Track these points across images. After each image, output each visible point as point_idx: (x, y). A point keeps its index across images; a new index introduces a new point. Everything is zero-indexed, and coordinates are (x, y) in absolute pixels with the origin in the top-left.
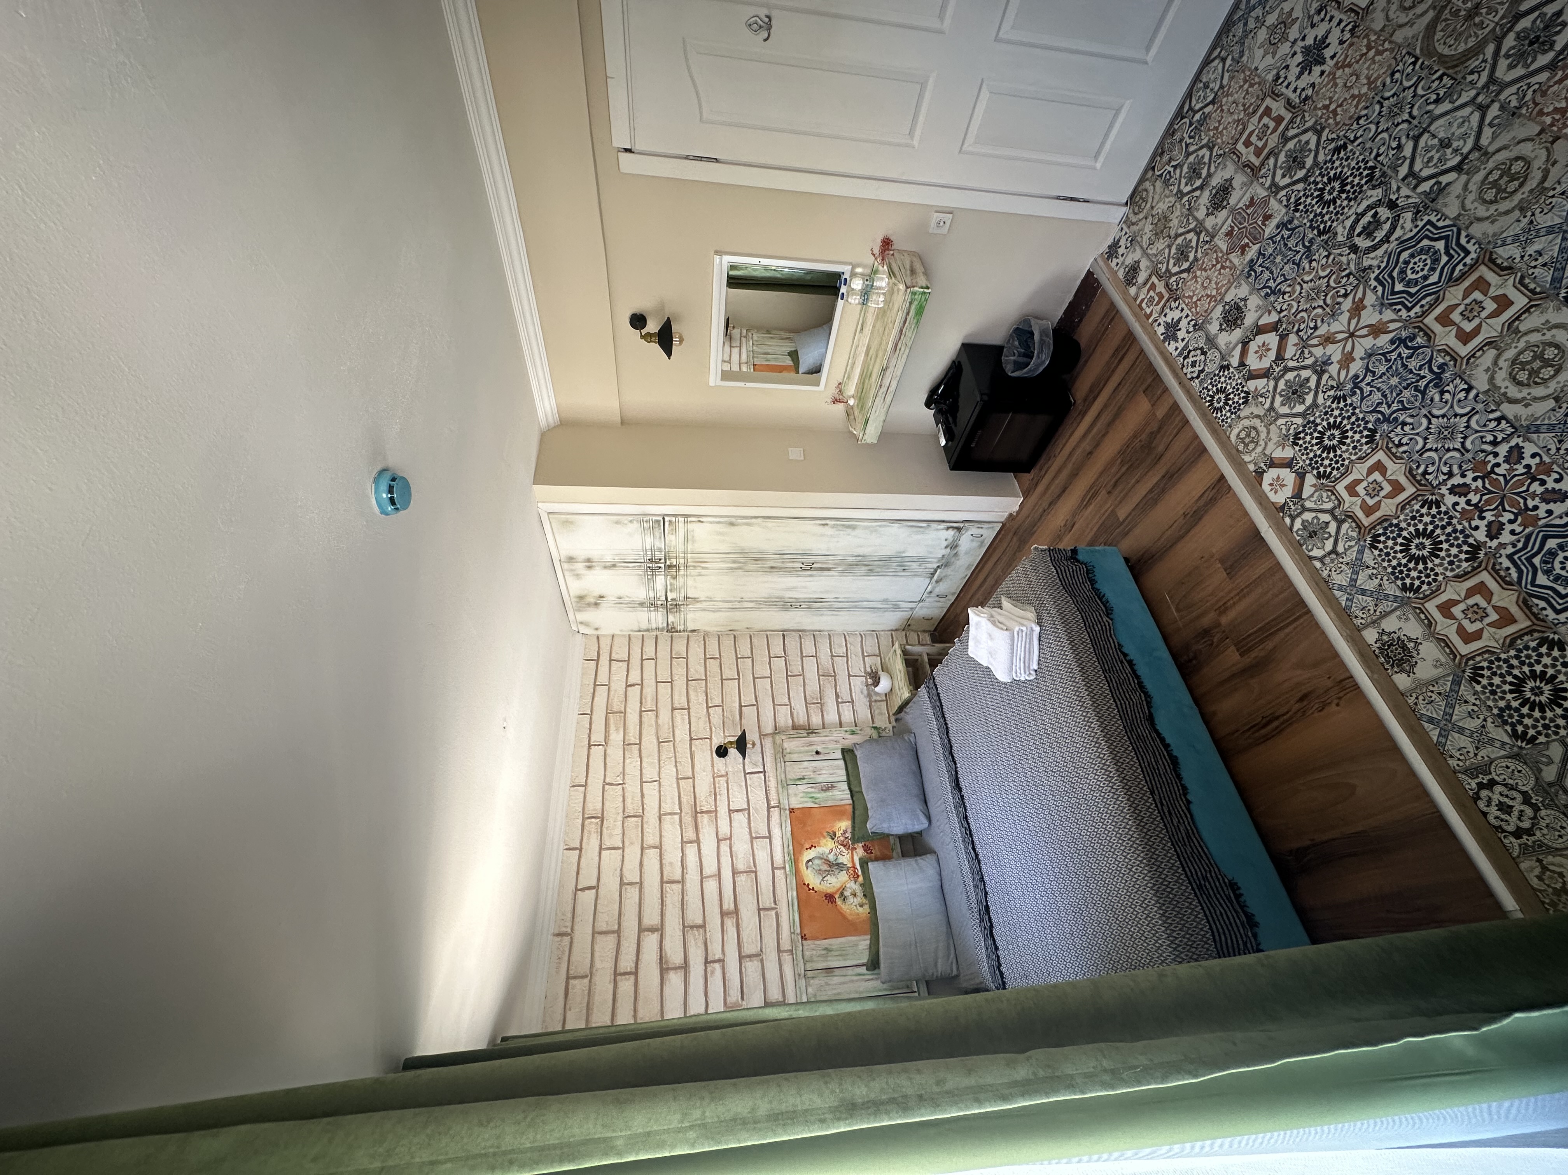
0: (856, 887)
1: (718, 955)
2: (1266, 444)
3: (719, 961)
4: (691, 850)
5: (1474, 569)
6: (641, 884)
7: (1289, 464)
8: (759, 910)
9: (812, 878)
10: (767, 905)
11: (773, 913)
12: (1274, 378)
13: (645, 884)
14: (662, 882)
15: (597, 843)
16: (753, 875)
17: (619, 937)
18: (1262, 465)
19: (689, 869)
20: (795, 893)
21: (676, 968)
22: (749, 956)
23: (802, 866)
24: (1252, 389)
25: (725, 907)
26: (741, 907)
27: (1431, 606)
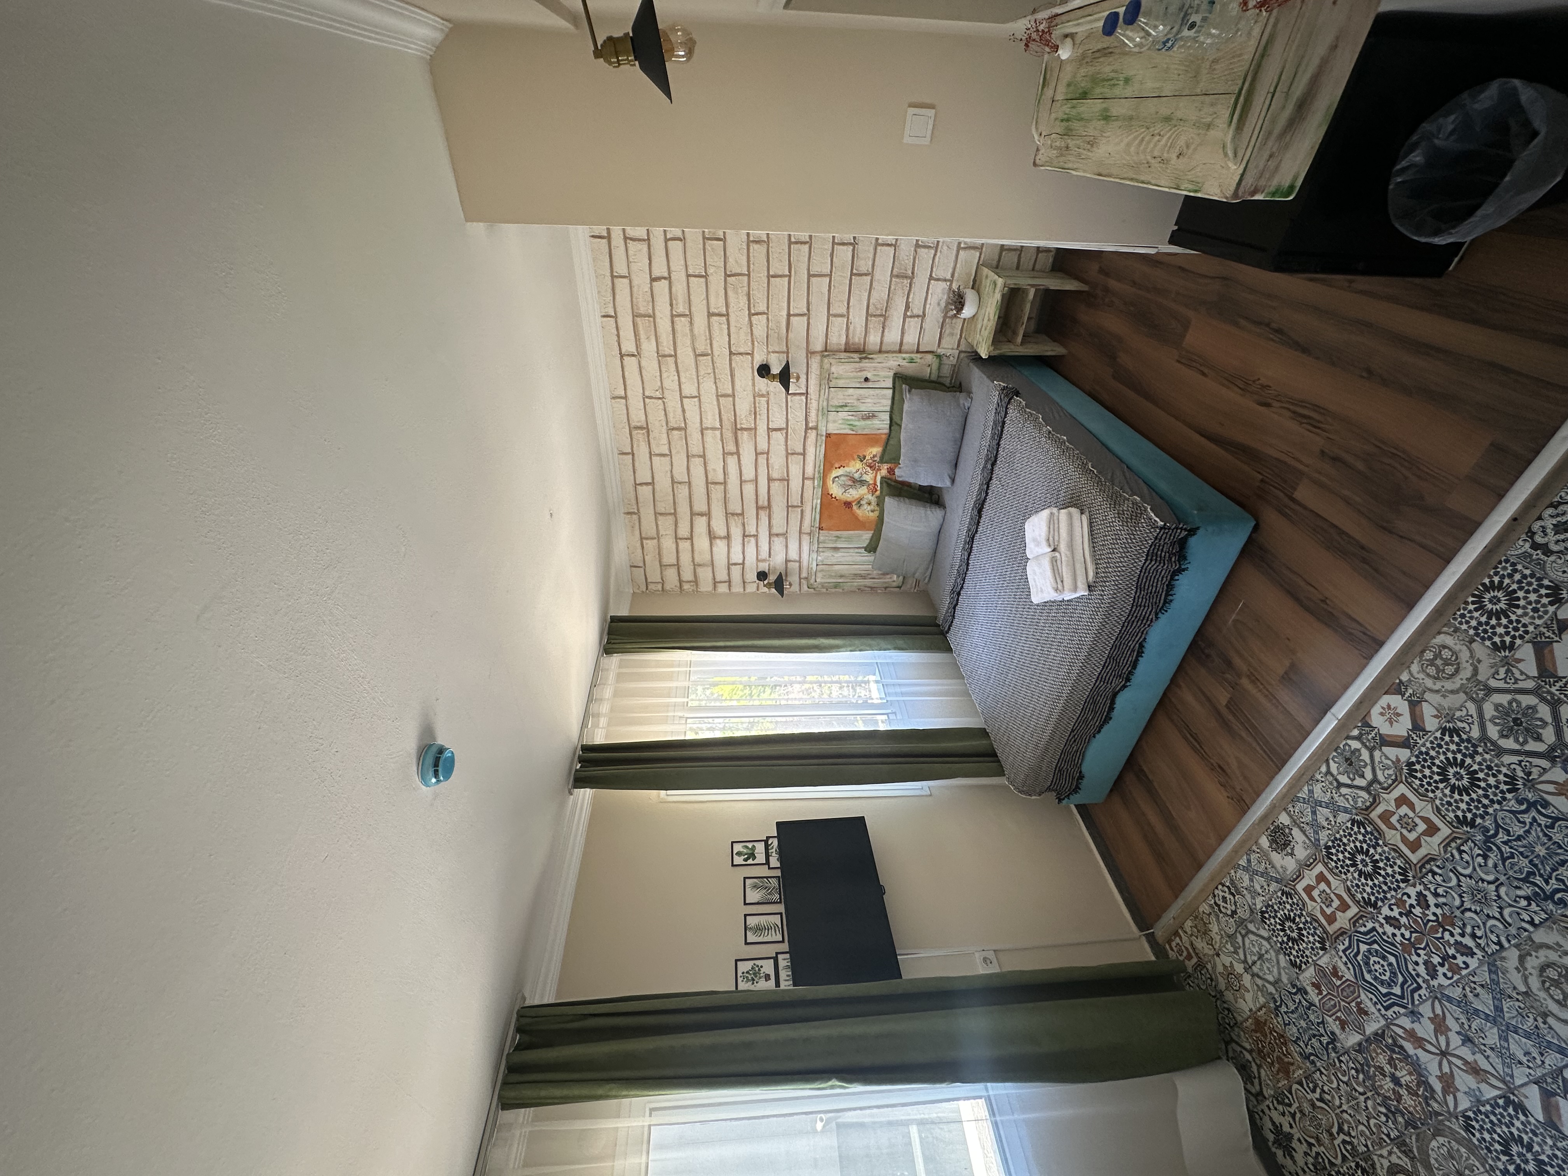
0: (873, 499)
1: (754, 532)
2: (1437, 691)
3: (754, 536)
4: (732, 461)
5: (1358, 902)
6: (690, 483)
7: (1417, 726)
8: (788, 507)
9: (835, 490)
10: (795, 504)
11: (799, 510)
12: (1539, 687)
13: (693, 484)
14: (707, 483)
15: (647, 451)
16: (786, 483)
17: (676, 517)
18: (1410, 691)
19: (730, 476)
20: (819, 501)
21: (720, 538)
22: (777, 535)
23: (829, 482)
24: (1518, 655)
25: (760, 503)
26: (773, 504)
27: (1320, 868)
